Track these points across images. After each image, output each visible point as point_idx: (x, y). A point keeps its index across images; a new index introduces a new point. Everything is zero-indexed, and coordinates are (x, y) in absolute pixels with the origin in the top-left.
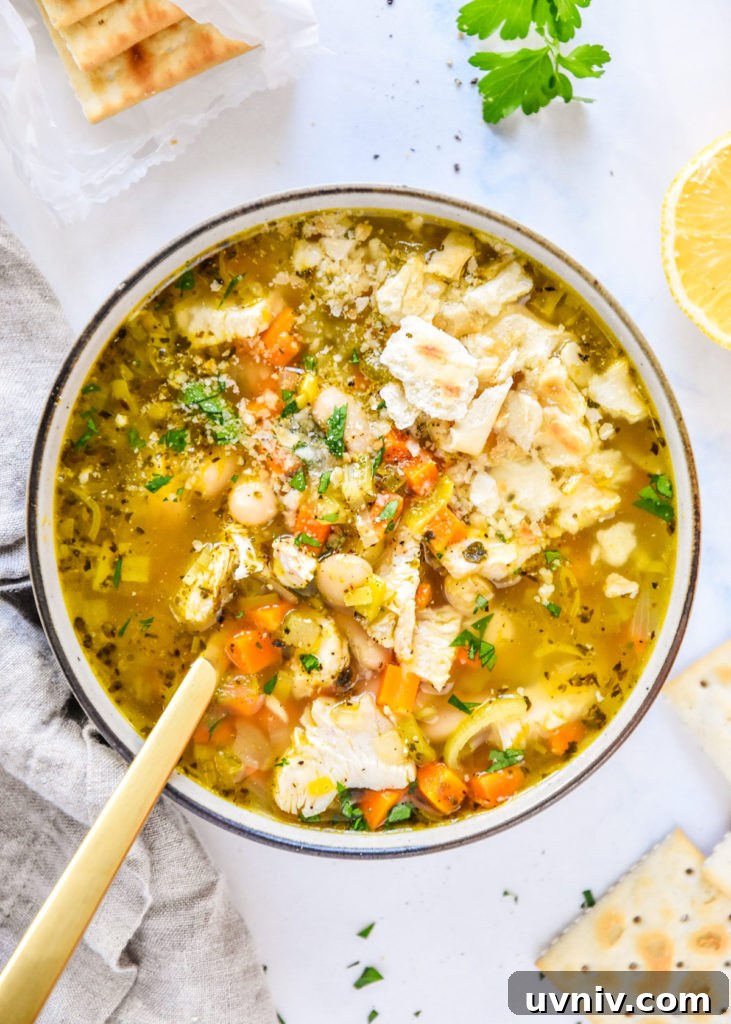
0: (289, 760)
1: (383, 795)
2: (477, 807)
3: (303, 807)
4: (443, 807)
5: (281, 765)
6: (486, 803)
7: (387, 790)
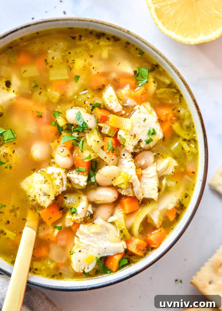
0: (75, 251)
1: (115, 257)
2: (153, 249)
3: (84, 269)
4: (139, 254)
5: (72, 254)
6: (155, 246)
7: (116, 254)
